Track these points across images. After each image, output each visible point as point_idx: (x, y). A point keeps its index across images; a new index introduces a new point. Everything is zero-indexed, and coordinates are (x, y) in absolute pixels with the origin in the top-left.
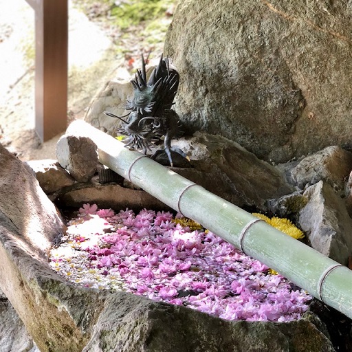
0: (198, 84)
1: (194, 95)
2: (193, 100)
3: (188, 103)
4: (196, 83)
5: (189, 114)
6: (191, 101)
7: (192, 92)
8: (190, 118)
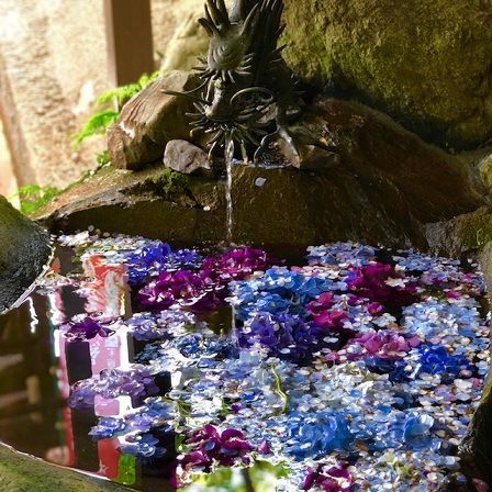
0: (312, 10)
1: (306, 30)
2: (307, 40)
3: (299, 45)
4: (309, 8)
5: (303, 64)
6: (303, 41)
7: (303, 25)
8: (306, 71)
